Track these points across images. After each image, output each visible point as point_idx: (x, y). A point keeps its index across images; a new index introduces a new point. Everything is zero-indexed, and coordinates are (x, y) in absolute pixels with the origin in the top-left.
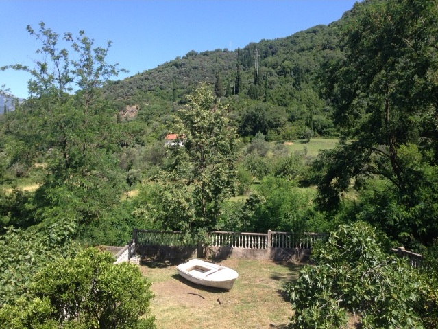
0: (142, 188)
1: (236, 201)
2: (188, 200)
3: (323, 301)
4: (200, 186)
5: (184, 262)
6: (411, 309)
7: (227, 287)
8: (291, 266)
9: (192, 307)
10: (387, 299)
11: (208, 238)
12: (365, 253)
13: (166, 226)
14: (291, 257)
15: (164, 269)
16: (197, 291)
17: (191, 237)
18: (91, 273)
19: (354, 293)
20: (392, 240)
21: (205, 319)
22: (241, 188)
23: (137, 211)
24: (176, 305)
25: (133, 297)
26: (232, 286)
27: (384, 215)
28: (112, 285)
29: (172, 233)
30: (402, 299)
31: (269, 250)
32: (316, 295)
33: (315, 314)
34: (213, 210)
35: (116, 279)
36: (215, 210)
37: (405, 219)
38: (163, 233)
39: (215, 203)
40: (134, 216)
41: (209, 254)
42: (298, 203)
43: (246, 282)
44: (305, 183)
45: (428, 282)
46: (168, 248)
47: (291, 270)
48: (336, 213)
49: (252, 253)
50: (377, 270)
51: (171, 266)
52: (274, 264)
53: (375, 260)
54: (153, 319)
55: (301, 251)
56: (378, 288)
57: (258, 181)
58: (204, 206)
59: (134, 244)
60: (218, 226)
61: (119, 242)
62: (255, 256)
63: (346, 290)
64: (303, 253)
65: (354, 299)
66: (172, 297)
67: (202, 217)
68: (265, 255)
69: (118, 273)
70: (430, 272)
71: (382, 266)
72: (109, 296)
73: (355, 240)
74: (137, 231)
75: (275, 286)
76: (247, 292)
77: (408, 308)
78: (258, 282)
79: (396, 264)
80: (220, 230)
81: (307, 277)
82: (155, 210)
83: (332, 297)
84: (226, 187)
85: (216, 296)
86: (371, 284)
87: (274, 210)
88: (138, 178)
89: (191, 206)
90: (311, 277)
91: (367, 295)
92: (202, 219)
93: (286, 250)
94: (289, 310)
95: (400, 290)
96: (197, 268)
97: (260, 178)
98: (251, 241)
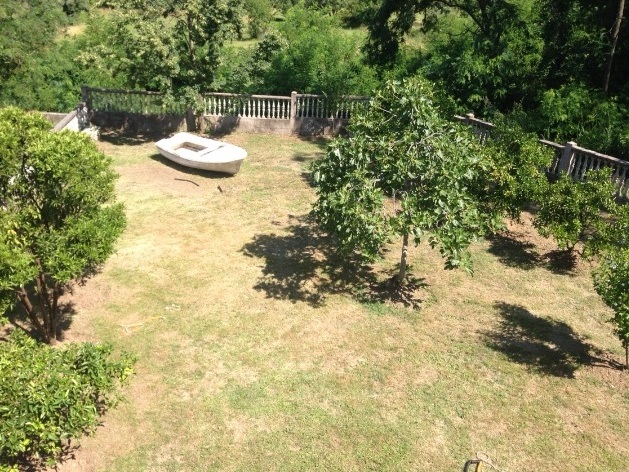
0: (90, 22)
1: (246, 47)
2: (166, 42)
3: (356, 181)
4: (184, 18)
5: (167, 137)
6: (465, 189)
7: (231, 170)
8: (322, 142)
9: (182, 197)
10: (436, 176)
11: (201, 103)
12: (416, 118)
13: (134, 82)
14: (323, 131)
15: (137, 147)
16: (189, 176)
17: (175, 101)
18: (15, 143)
19: (395, 170)
20: (460, 104)
21: (200, 211)
22: (254, 27)
23: (84, 57)
24: (158, 194)
25: (85, 177)
26: (238, 169)
27: (453, 70)
28: (50, 159)
29: (146, 94)
30: (455, 176)
31: (292, 121)
32: (348, 174)
33: (343, 196)
34: (207, 58)
35: (56, 151)
36: (211, 59)
37: (480, 76)
38: (130, 93)
39: (211, 46)
40: (79, 64)
41: (204, 126)
42: (339, 52)
43: (258, 164)
44: (352, 22)
45: (493, 157)
46: (141, 118)
47: (321, 148)
48: (391, 68)
49: (268, 124)
50: (429, 142)
51: (147, 142)
52: (299, 140)
53: (427, 128)
54: (121, 207)
55: (336, 121)
56: (428, 163)
57: (280, 16)
58: (193, 51)
59: (85, 110)
60: (216, 84)
61: (61, 106)
62: (272, 129)
63: (386, 167)
64: (339, 125)
65: (394, 177)
66: (151, 184)
67: (191, 69)
68: (286, 128)
69: (58, 143)
70: (498, 145)
71: (436, 136)
72: (49, 174)
73: (404, 100)
74: (87, 90)
75: (297, 168)
76: (259, 176)
77: (461, 187)
78: (276, 163)
79: (454, 133)
80: (219, 91)
81: (337, 152)
82: (112, 56)
83: (368, 176)
84: (225, 22)
85: (217, 182)
86: (419, 159)
87: (302, 62)
88: (82, 5)
89: (171, 50)
90: (343, 152)
91: (412, 172)
92: (191, 72)
93: (318, 121)
94: (313, 196)
95: (454, 165)
96: (187, 145)
97: (285, 11)
98: (266, 108)
